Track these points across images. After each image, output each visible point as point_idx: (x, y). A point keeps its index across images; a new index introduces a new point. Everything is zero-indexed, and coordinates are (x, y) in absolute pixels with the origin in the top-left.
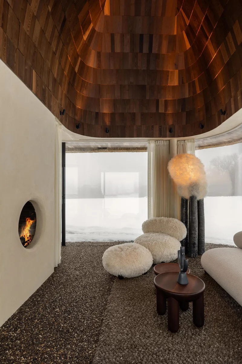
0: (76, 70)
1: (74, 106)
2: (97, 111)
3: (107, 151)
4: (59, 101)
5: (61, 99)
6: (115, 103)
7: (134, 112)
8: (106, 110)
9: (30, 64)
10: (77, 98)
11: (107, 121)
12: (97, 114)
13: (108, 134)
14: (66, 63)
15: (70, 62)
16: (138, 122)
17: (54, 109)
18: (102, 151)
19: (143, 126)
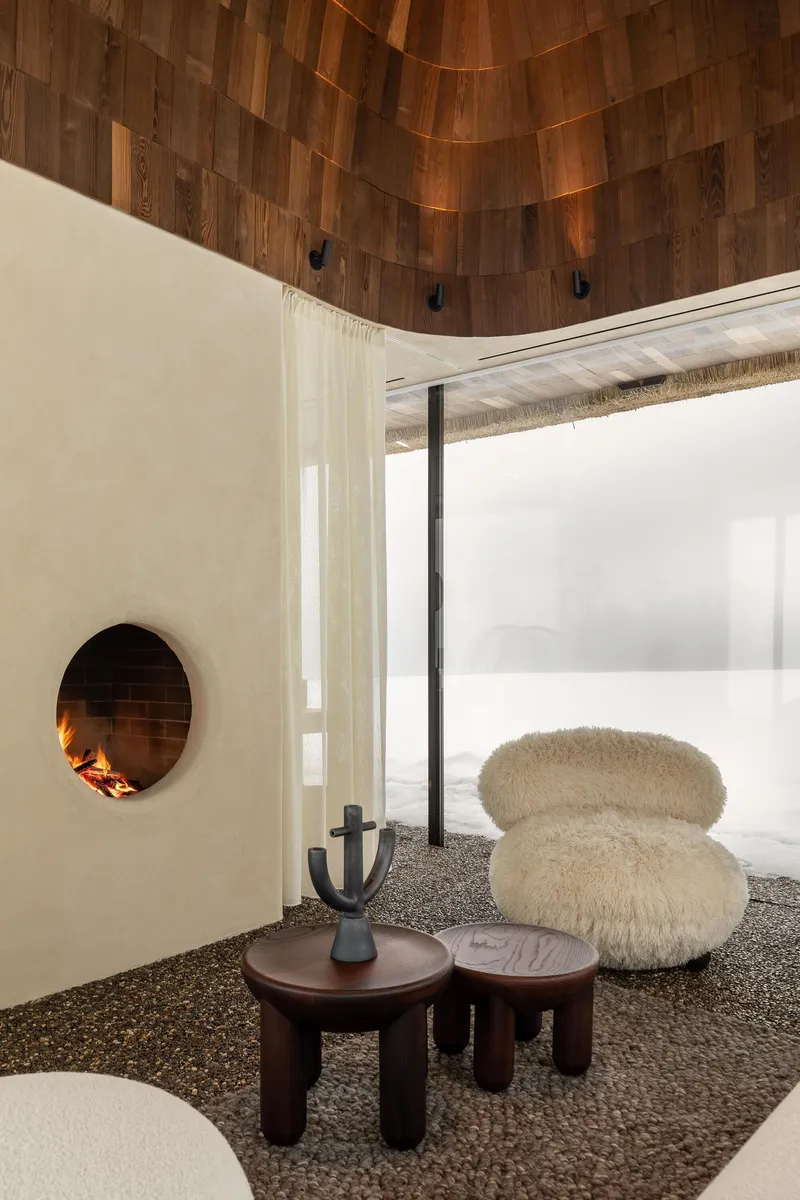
0: (397, 36)
1: (411, 212)
2: (527, 201)
3: (670, 393)
4: (294, 210)
5: (314, 199)
6: (608, 130)
7: (717, 141)
8: (570, 181)
9: (90, 105)
10: (421, 171)
11: (580, 237)
12: (530, 212)
13: (585, 302)
14: (315, 35)
15: (348, 15)
16: (743, 193)
17: (265, 251)
18: (644, 397)
19: (768, 206)
